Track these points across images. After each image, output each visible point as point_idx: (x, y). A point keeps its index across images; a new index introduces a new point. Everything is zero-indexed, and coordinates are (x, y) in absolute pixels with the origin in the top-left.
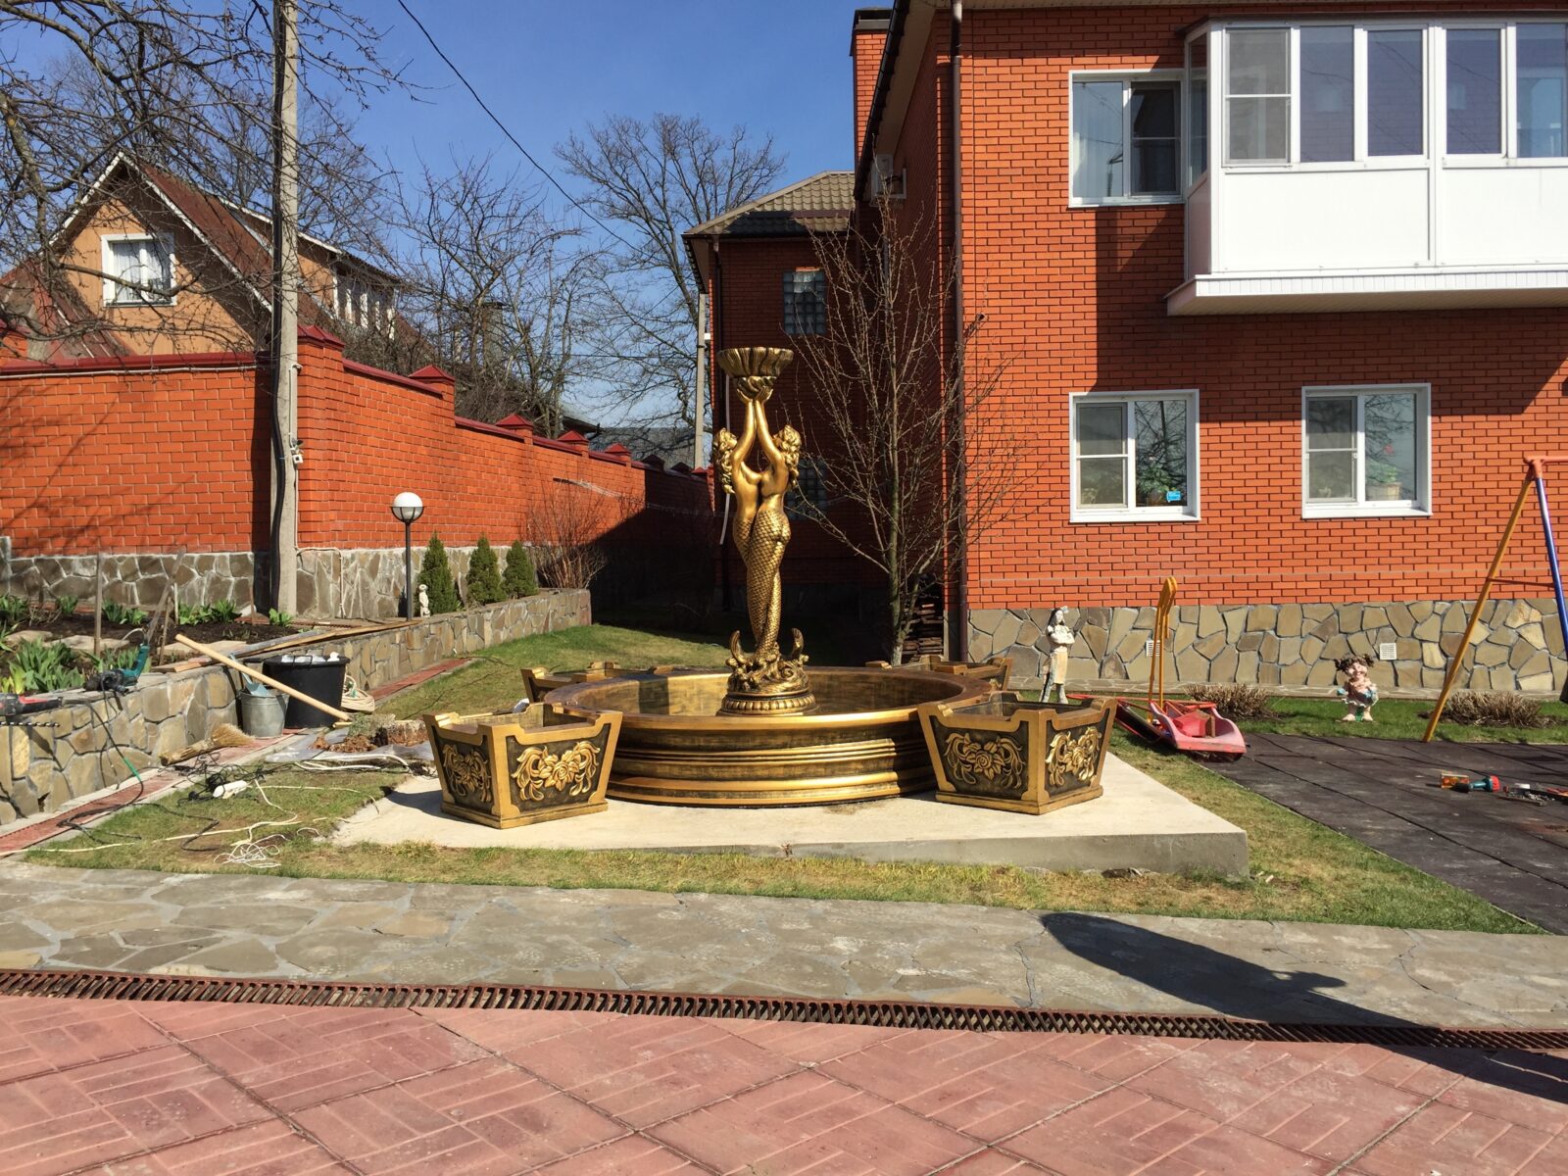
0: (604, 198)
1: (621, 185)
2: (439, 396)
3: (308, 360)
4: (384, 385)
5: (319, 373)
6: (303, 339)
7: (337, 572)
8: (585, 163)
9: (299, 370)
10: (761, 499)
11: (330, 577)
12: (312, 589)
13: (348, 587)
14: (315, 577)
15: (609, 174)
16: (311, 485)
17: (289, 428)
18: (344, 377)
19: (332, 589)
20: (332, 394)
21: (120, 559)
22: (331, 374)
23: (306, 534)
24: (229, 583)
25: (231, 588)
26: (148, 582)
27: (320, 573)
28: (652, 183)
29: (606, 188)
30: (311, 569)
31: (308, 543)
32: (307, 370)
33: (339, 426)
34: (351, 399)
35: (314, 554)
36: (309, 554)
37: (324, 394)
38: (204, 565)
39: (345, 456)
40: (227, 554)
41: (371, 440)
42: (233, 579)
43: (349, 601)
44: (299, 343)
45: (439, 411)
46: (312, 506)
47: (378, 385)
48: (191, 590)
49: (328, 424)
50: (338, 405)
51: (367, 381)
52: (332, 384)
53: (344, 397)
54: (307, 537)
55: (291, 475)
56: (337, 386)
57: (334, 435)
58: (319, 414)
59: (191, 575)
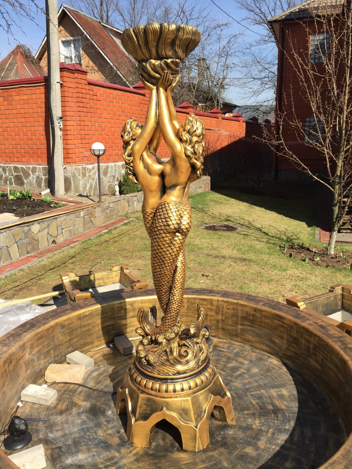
0: (252, 18)
1: (259, 11)
2: (144, 95)
3: (65, 79)
4: (112, 90)
5: (72, 85)
6: (63, 69)
7: (84, 175)
8: (245, 4)
9: (61, 84)
10: (164, 189)
11: (80, 178)
12: (70, 183)
13: (91, 181)
14: (72, 178)
15: (255, 7)
16: (69, 137)
17: (57, 111)
18: (88, 87)
19: (81, 182)
20: (80, 95)
21: (7, 167)
22: (80, 86)
23: (67, 159)
24: (42, 179)
25: (43, 181)
26: (16, 176)
27: (74, 176)
28: (271, 10)
29: (253, 13)
30: (70, 175)
31: (68, 163)
32: (65, 84)
33: (85, 110)
34: (92, 97)
35: (71, 168)
36: (69, 168)
37: (75, 95)
38: (34, 170)
39: (89, 124)
40: (41, 166)
41: (105, 115)
42: (43, 177)
43: (91, 187)
44: (60, 71)
45: (143, 102)
46: (70, 147)
47: (108, 91)
48: (30, 181)
49: (79, 109)
50: (84, 100)
51: (102, 89)
52: (80, 90)
53: (88, 96)
54: (68, 160)
55: (59, 133)
56: (84, 91)
57: (82, 114)
58: (73, 104)
59: (29, 175)
